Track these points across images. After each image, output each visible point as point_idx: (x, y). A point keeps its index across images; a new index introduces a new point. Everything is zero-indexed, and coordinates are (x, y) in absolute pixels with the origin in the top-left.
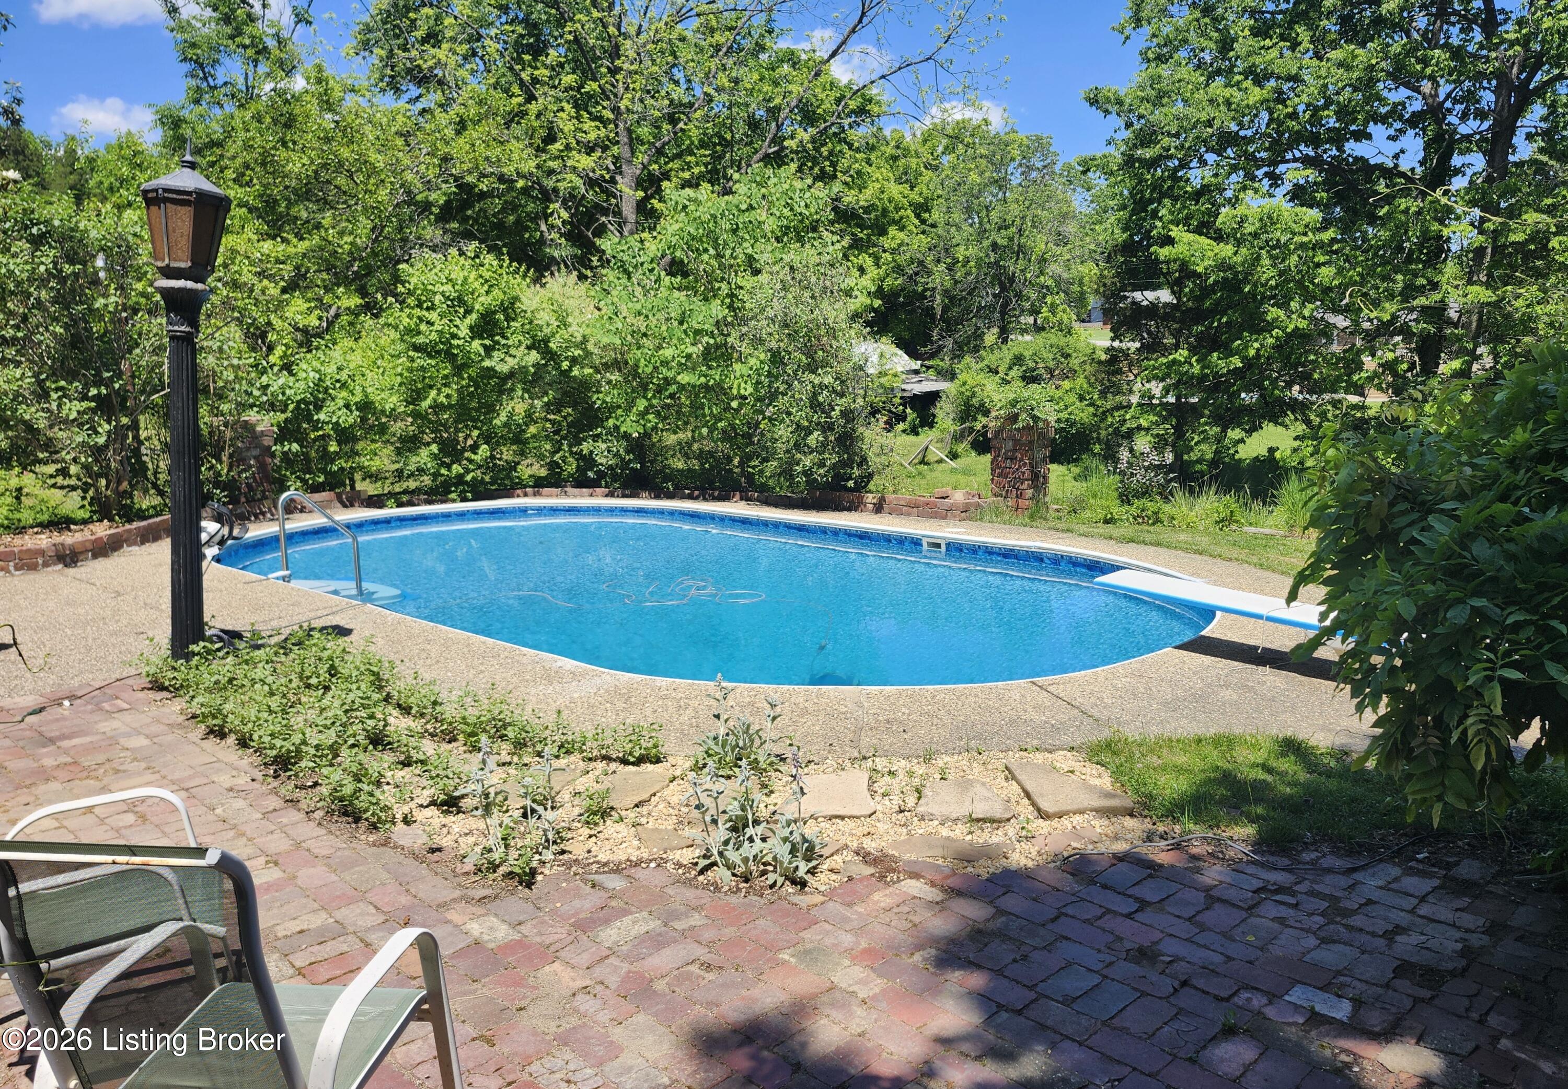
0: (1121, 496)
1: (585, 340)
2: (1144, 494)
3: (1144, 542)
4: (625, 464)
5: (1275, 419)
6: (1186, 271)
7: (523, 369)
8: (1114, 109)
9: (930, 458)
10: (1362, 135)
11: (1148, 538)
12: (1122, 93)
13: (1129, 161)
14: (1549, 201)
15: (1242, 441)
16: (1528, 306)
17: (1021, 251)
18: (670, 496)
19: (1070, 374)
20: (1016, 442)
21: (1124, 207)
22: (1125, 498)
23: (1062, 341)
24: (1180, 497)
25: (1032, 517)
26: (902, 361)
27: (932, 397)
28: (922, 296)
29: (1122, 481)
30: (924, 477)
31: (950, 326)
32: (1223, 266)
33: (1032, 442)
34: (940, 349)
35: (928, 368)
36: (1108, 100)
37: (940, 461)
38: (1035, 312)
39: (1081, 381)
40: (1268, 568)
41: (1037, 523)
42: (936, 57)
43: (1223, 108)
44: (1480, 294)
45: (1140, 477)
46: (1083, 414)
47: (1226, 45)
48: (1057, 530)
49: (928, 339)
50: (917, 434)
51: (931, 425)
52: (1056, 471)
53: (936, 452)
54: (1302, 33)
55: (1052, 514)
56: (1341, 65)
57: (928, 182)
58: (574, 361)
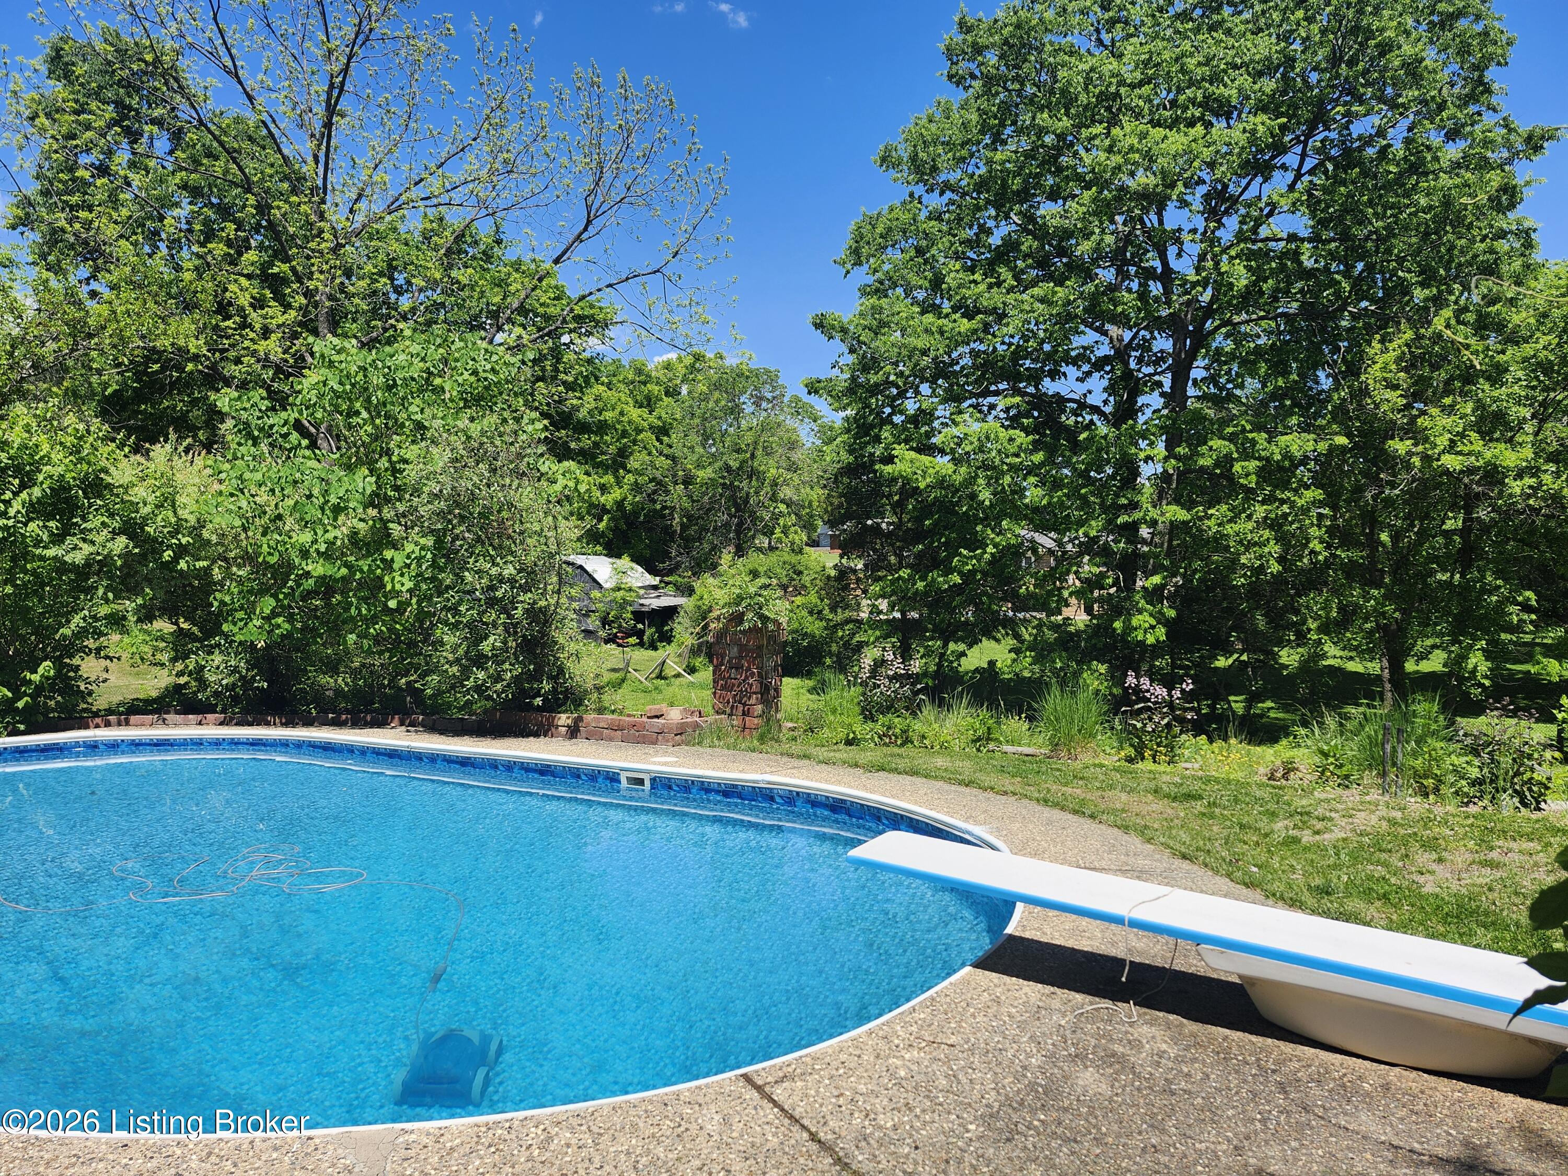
0: (863, 709)
1: (201, 524)
2: (889, 708)
3: (896, 771)
4: (246, 682)
5: (989, 633)
6: (909, 490)
7: (107, 561)
8: (838, 336)
9: (668, 672)
10: (1054, 374)
11: (902, 764)
12: (845, 320)
13: (853, 389)
14: (1230, 430)
15: (963, 654)
16: (1219, 525)
17: (753, 474)
18: (309, 722)
19: (800, 590)
20: (742, 648)
21: (848, 431)
22: (868, 715)
23: (794, 559)
24: (928, 712)
25: (762, 739)
26: (639, 577)
27: (670, 612)
28: (660, 514)
29: (864, 694)
30: (660, 692)
31: (687, 543)
32: (942, 483)
33: (760, 647)
34: (678, 566)
35: (667, 583)
36: (833, 327)
37: (678, 675)
38: (769, 532)
39: (813, 598)
40: (1056, 805)
41: (768, 746)
42: (664, 270)
43: (937, 336)
44: (1175, 513)
45: (885, 688)
46: (815, 627)
47: (937, 283)
48: (791, 756)
49: (666, 555)
50: (655, 649)
51: (669, 642)
52: (789, 685)
53: (673, 667)
54: (1004, 272)
55: (785, 735)
56: (1042, 301)
57: (667, 408)
58: (181, 551)
